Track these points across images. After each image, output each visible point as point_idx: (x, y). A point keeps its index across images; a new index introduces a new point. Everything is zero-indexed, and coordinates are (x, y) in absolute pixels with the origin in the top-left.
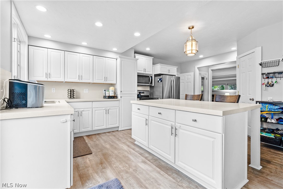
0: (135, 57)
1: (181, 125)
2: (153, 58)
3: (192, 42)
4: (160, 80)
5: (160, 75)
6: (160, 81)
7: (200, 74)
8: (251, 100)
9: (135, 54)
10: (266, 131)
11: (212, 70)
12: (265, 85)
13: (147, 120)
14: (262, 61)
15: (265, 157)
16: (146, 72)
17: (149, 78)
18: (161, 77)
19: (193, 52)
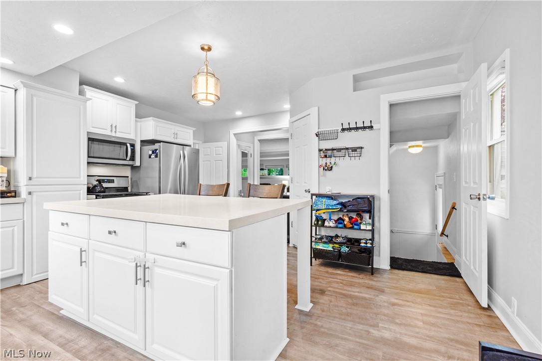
0: (81, 93)
1: (156, 256)
2: (137, 102)
3: (207, 77)
4: (153, 152)
5: (153, 142)
6: (153, 156)
7: (239, 146)
8: (306, 192)
9: (85, 86)
10: (323, 240)
11: (260, 141)
12: (322, 168)
13: (83, 253)
14: (319, 130)
15: (320, 284)
16: (117, 133)
17: (125, 147)
18: (156, 146)
19: (208, 98)
